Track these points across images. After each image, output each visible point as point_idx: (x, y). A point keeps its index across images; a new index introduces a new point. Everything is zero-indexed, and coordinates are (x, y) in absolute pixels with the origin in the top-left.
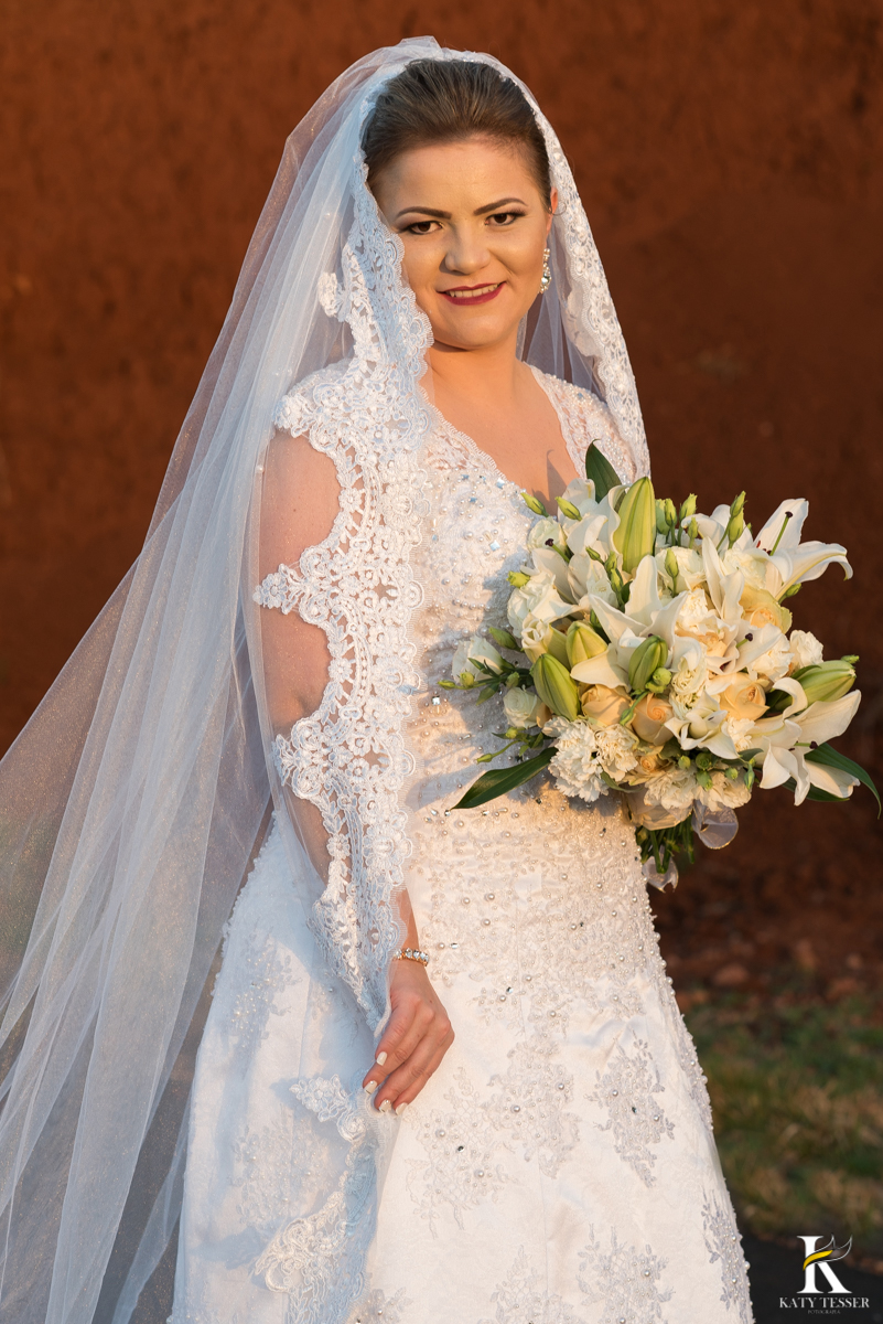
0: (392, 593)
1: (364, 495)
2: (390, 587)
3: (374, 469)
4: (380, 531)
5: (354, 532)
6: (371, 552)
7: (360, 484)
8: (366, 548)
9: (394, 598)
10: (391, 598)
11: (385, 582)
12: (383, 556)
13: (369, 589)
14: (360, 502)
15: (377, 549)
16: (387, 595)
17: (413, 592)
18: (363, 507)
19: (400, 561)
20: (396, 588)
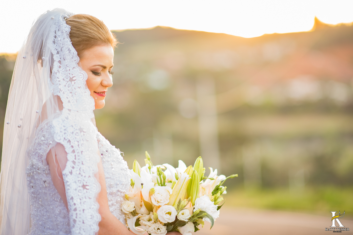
0: (87, 187)
1: (75, 155)
2: (87, 185)
3: (77, 147)
4: (82, 166)
5: (73, 168)
6: (80, 174)
7: (74, 151)
8: (78, 172)
9: (88, 189)
10: (87, 189)
11: (85, 184)
12: (84, 175)
13: (80, 187)
14: (74, 157)
15: (82, 173)
16: (86, 188)
17: (94, 187)
18: (75, 159)
19: (89, 176)
20: (88, 186)
